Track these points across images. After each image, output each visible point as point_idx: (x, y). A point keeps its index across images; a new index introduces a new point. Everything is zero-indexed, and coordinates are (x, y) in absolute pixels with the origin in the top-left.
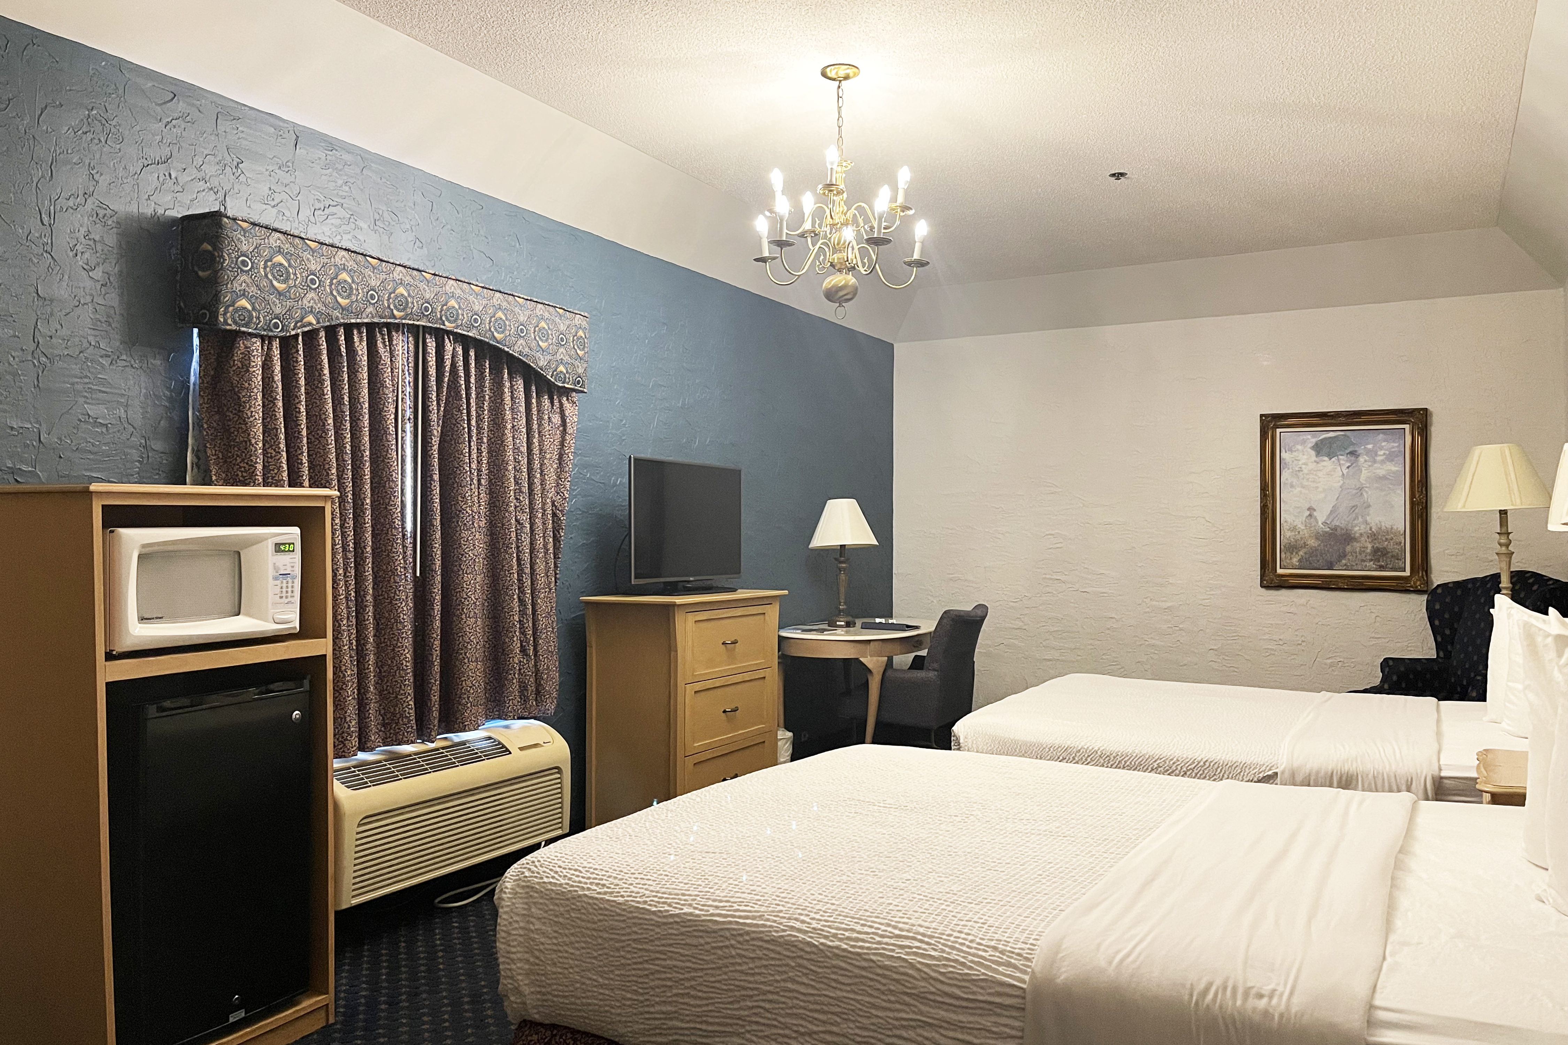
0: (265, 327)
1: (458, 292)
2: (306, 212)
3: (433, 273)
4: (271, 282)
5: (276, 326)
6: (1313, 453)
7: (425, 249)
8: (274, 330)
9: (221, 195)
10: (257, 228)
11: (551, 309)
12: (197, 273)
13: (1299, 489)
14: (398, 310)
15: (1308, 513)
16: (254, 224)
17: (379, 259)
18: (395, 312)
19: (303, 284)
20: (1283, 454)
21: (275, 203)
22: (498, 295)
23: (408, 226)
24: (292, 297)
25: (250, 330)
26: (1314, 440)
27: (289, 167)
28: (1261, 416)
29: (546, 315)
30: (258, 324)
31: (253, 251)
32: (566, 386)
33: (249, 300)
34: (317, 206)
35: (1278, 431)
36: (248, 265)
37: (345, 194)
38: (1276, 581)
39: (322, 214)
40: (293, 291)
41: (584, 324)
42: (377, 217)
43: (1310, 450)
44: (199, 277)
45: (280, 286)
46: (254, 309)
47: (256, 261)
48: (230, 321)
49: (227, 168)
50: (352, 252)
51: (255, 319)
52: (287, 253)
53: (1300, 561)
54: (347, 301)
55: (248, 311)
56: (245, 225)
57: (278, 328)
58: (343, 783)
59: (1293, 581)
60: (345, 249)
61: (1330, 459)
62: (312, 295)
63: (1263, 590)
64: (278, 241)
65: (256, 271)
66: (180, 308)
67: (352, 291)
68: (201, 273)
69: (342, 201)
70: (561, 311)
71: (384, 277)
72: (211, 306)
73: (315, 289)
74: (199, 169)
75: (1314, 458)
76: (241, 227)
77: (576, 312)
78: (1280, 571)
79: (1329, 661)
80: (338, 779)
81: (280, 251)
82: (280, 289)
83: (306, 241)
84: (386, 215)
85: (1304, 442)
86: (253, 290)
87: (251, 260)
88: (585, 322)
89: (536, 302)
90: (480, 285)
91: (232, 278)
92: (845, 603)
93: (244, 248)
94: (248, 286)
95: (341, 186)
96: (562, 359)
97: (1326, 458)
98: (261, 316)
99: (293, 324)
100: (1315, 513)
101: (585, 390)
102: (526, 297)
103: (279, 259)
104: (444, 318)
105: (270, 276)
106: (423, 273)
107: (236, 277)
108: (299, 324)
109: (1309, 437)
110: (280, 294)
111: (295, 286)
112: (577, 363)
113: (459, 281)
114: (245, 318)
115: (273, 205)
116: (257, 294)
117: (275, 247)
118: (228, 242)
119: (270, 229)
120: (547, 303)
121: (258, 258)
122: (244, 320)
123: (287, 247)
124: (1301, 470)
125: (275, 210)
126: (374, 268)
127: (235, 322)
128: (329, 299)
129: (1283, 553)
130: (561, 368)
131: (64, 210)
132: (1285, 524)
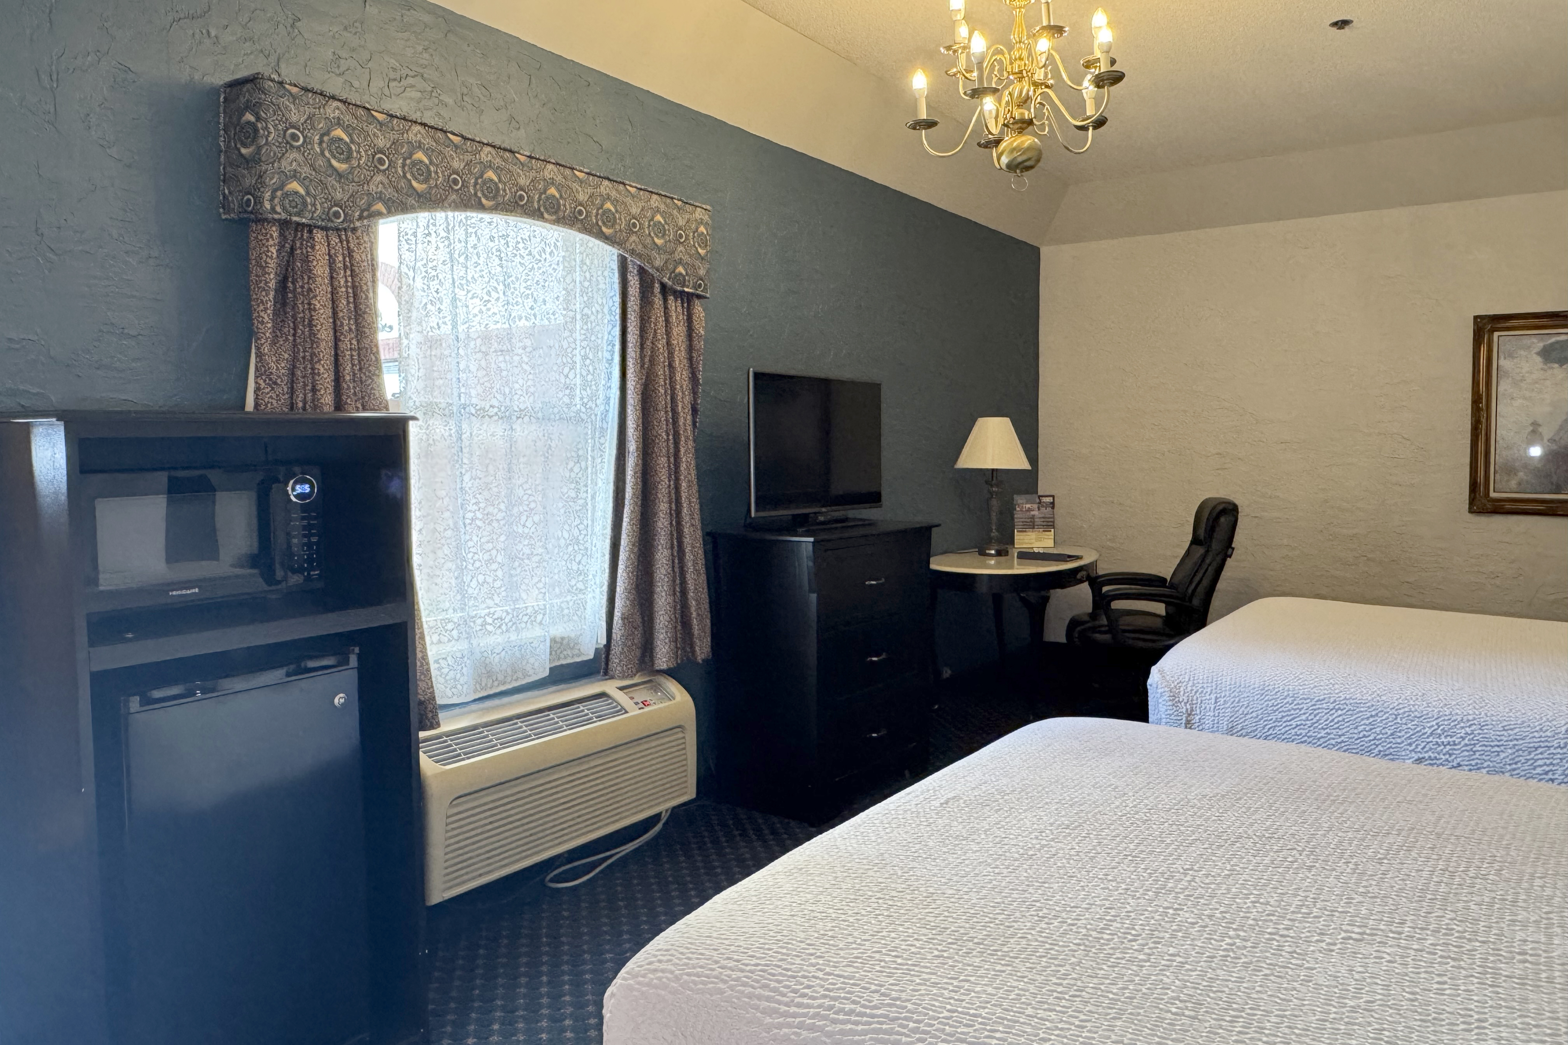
0: (324, 217)
1: (559, 179)
2: (378, 83)
3: (528, 154)
4: (329, 161)
5: (337, 215)
6: (1538, 359)
7: (522, 131)
8: (335, 220)
9: (273, 59)
10: (310, 95)
11: (668, 201)
12: (239, 150)
13: (1520, 401)
14: (487, 198)
15: (1531, 428)
16: (306, 90)
17: (462, 136)
18: (484, 201)
19: (369, 164)
20: (1502, 362)
21: (342, 69)
22: (606, 182)
23: (502, 103)
24: (356, 179)
25: (304, 220)
26: (1541, 345)
27: (357, 28)
28: (1476, 318)
29: (662, 207)
30: (314, 212)
31: (305, 122)
32: (686, 290)
33: (302, 182)
34: (392, 75)
35: (1496, 334)
36: (299, 138)
37: (426, 62)
38: (1489, 506)
39: (399, 85)
40: (356, 172)
41: (706, 218)
42: (465, 91)
43: (1535, 356)
44: (242, 155)
45: (341, 167)
46: (308, 193)
47: (309, 134)
48: (278, 209)
49: (281, 26)
50: (429, 127)
51: (310, 207)
52: (349, 126)
53: (1519, 484)
54: (424, 186)
55: (302, 196)
56: (294, 90)
57: (339, 218)
58: (430, 757)
59: (1508, 506)
60: (421, 124)
61: (1561, 366)
62: (379, 178)
63: (1470, 515)
64: (337, 111)
65: (309, 147)
66: (224, 195)
67: (430, 175)
68: (244, 151)
69: (421, 71)
70: (679, 203)
71: (470, 158)
72: (255, 190)
73: (384, 171)
74: (245, 27)
75: (1541, 365)
76: (290, 93)
77: (697, 204)
78: (1493, 495)
79: (1552, 597)
80: (425, 752)
81: (339, 123)
82: (340, 170)
83: (373, 112)
84: (476, 90)
85: (1528, 348)
86: (306, 171)
87: (302, 133)
88: (707, 216)
89: (652, 192)
90: (585, 170)
91: (280, 155)
92: (997, 530)
93: (294, 119)
94: (299, 165)
95: (421, 53)
96: (681, 259)
97: (1556, 365)
98: (317, 203)
99: (358, 213)
100: (1540, 429)
101: (708, 295)
102: (639, 186)
103: (339, 133)
104: (542, 209)
105: (327, 154)
106: (517, 155)
107: (283, 154)
108: (365, 214)
109: (1535, 341)
110: (340, 175)
111: (359, 166)
112: (698, 263)
113: (560, 165)
114: (297, 204)
115: (338, 73)
116: (311, 175)
117: (334, 118)
118: (274, 111)
119: (325, 96)
120: (663, 193)
121: (311, 131)
122: (296, 207)
123: (347, 119)
124: (1523, 380)
125: (341, 80)
126: (456, 147)
127: (284, 209)
128: (402, 183)
129: (1498, 476)
130: (681, 269)
131: (71, 71)
132: (1501, 442)
